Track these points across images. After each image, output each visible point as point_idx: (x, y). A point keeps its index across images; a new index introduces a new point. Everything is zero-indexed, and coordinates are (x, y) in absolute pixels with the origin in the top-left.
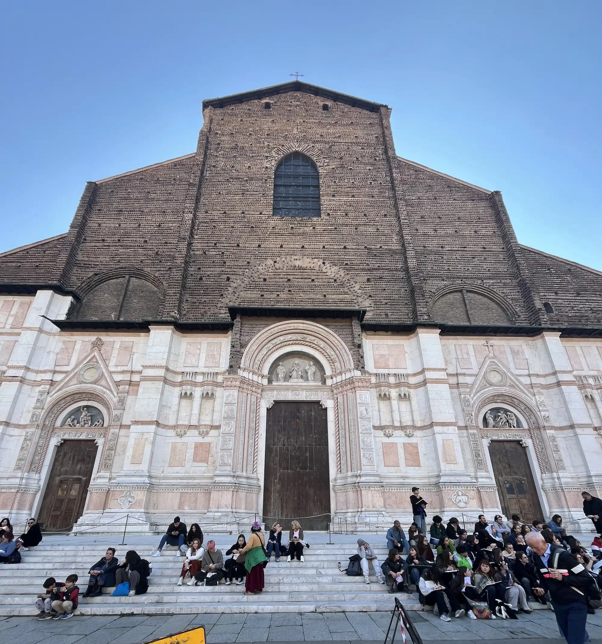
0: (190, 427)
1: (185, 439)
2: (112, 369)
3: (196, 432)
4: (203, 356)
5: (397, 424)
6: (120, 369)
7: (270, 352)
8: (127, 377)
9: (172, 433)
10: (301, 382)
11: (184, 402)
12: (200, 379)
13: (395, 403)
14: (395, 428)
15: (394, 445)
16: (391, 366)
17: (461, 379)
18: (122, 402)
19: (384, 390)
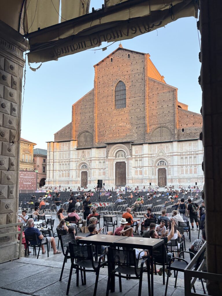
0: (101, 169)
1: (101, 171)
2: (87, 157)
3: (102, 170)
4: (102, 153)
5: (139, 166)
6: (88, 157)
7: (115, 151)
8: (89, 159)
9: (99, 170)
10: (121, 157)
11: (100, 163)
12: (102, 158)
13: (138, 162)
14: (138, 167)
15: (137, 171)
16: (138, 153)
17: (153, 155)
18: (90, 164)
19: (136, 159)
